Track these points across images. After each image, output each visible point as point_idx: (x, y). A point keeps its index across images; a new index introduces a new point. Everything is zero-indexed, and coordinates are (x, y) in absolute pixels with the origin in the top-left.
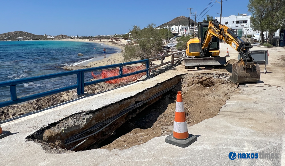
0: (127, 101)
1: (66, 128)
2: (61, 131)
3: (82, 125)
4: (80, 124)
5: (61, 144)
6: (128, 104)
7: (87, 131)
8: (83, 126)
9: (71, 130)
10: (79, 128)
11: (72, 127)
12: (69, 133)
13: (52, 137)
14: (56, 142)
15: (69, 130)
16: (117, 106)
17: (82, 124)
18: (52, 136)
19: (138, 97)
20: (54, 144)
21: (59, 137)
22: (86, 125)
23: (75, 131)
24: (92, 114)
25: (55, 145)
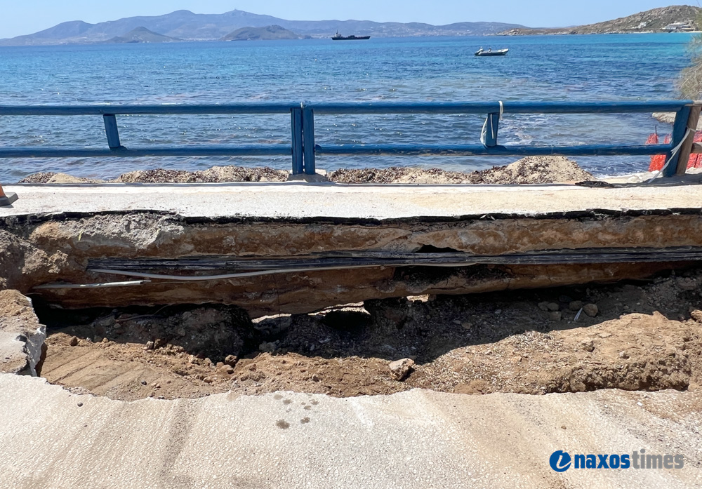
0: (353, 230)
1: (92, 233)
2: (76, 235)
3: (144, 244)
4: (138, 239)
5: (65, 264)
6: (354, 241)
7: (164, 263)
8: (145, 248)
9: (104, 243)
10: (131, 247)
11: (109, 236)
12: (97, 247)
13: (48, 239)
14: (56, 255)
15: (98, 241)
16: (299, 232)
17: (144, 240)
18: (51, 237)
19: (423, 230)
20: (49, 255)
21: (68, 246)
22: (155, 247)
23: (117, 249)
24: (184, 226)
25: (50, 259)
